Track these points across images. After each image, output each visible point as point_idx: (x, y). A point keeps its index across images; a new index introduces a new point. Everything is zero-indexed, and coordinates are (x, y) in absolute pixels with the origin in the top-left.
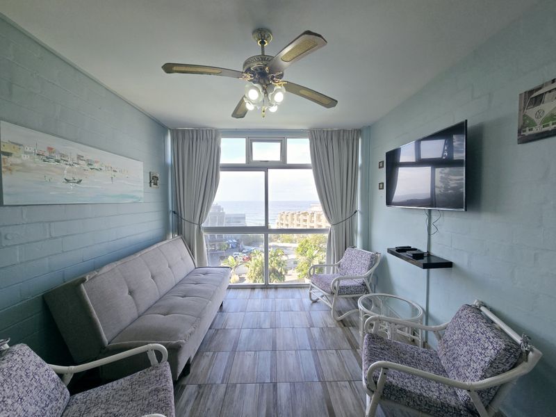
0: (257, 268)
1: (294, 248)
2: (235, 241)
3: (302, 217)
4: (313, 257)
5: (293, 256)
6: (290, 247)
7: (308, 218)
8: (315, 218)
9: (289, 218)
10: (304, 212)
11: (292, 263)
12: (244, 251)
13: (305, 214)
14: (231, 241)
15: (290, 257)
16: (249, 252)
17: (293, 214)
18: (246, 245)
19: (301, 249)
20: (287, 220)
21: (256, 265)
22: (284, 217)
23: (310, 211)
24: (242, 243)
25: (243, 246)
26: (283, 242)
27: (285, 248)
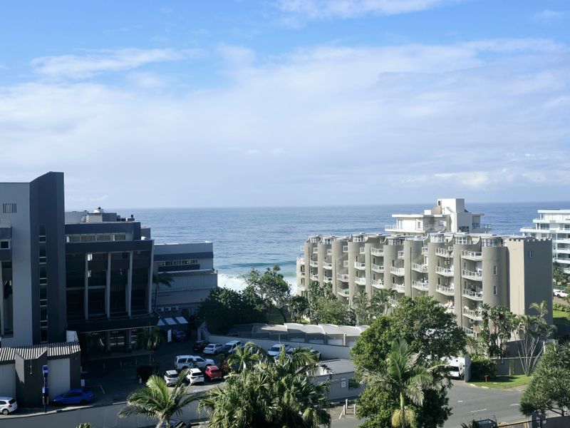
0: (239, 414)
1: (349, 339)
2: (182, 320)
3: (367, 250)
4: (407, 376)
5: (345, 366)
6: (338, 337)
7: (385, 252)
8: (405, 255)
9: (333, 253)
10: (377, 235)
11: (344, 385)
12: (207, 350)
13: (378, 242)
14: (170, 321)
15: (337, 367)
16: (223, 354)
17: (344, 243)
18: (213, 332)
19: (367, 347)
20: (327, 259)
21: (235, 402)
22: (319, 251)
23: (391, 231)
24: (204, 325)
25: (206, 334)
26: (316, 322)
27: (324, 339)
